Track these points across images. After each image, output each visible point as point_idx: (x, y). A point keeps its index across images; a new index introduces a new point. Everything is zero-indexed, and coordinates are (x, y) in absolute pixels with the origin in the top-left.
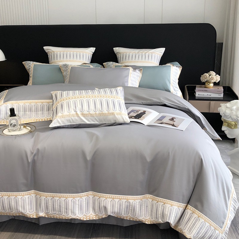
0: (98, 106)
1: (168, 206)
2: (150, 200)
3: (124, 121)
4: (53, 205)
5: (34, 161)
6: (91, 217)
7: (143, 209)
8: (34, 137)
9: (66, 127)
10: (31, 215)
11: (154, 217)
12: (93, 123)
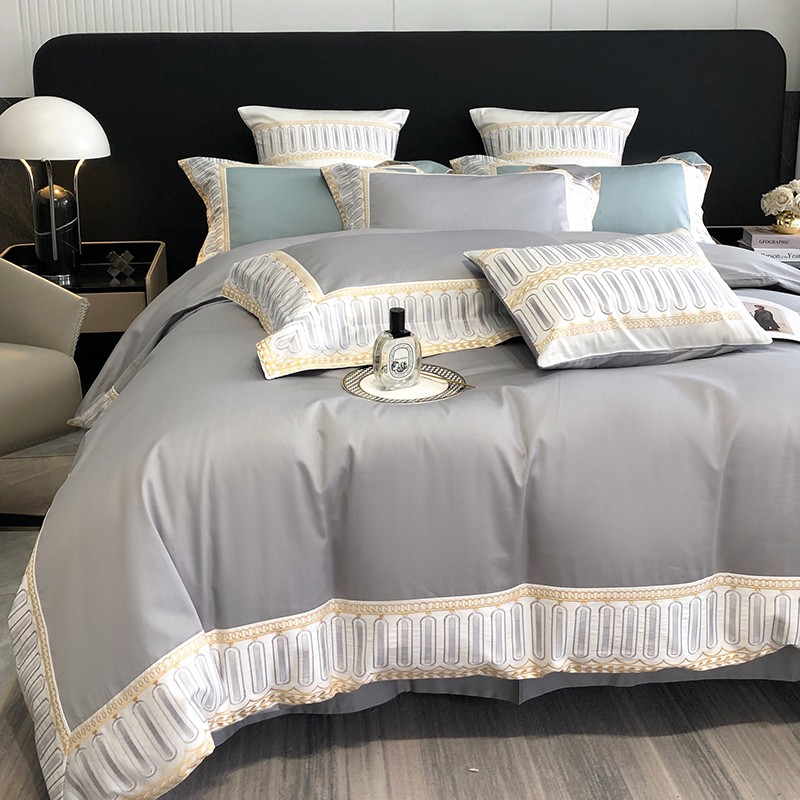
3: (754, 339)
4: (607, 628)
6: (723, 658)
8: (506, 402)
10: (519, 671)
12: (654, 348)
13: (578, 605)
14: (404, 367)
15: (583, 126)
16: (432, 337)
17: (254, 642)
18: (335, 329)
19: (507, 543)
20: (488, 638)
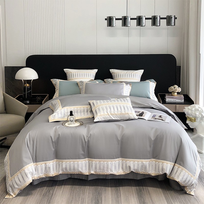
0: (119, 109)
1: (165, 164)
2: (154, 162)
3: (134, 118)
4: (100, 166)
5: (88, 141)
6: (121, 173)
7: (151, 167)
8: (87, 127)
9: (102, 121)
10: (86, 173)
11: (157, 171)
12: (116, 119)
13: (95, 162)
14: (72, 121)
15: (131, 73)
16: (77, 116)
17: (41, 165)
18: (63, 114)
19: (84, 151)
20: (80, 167)
